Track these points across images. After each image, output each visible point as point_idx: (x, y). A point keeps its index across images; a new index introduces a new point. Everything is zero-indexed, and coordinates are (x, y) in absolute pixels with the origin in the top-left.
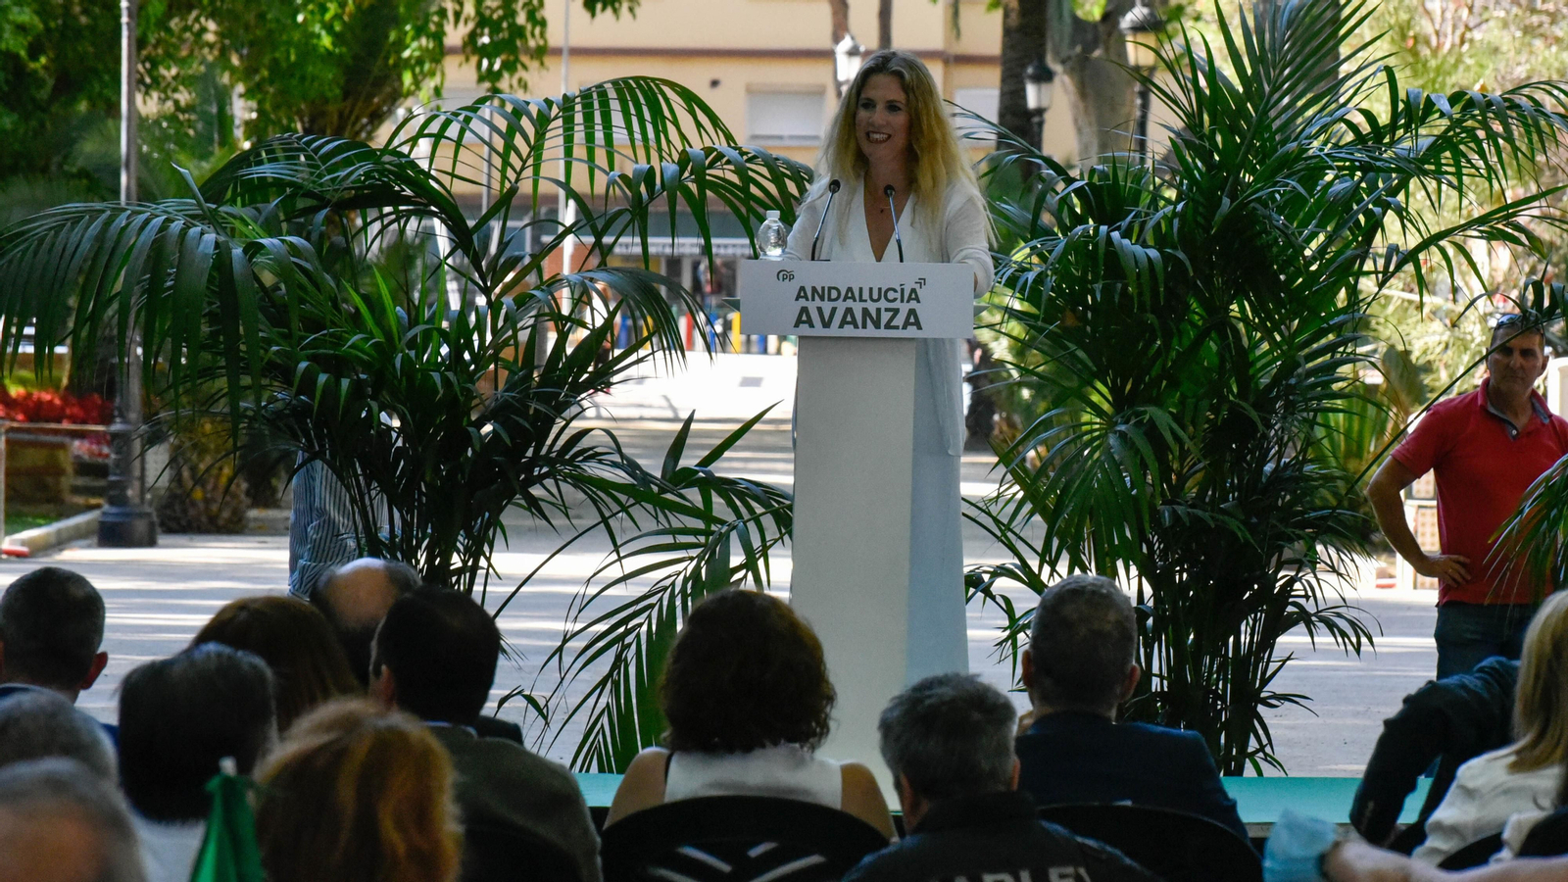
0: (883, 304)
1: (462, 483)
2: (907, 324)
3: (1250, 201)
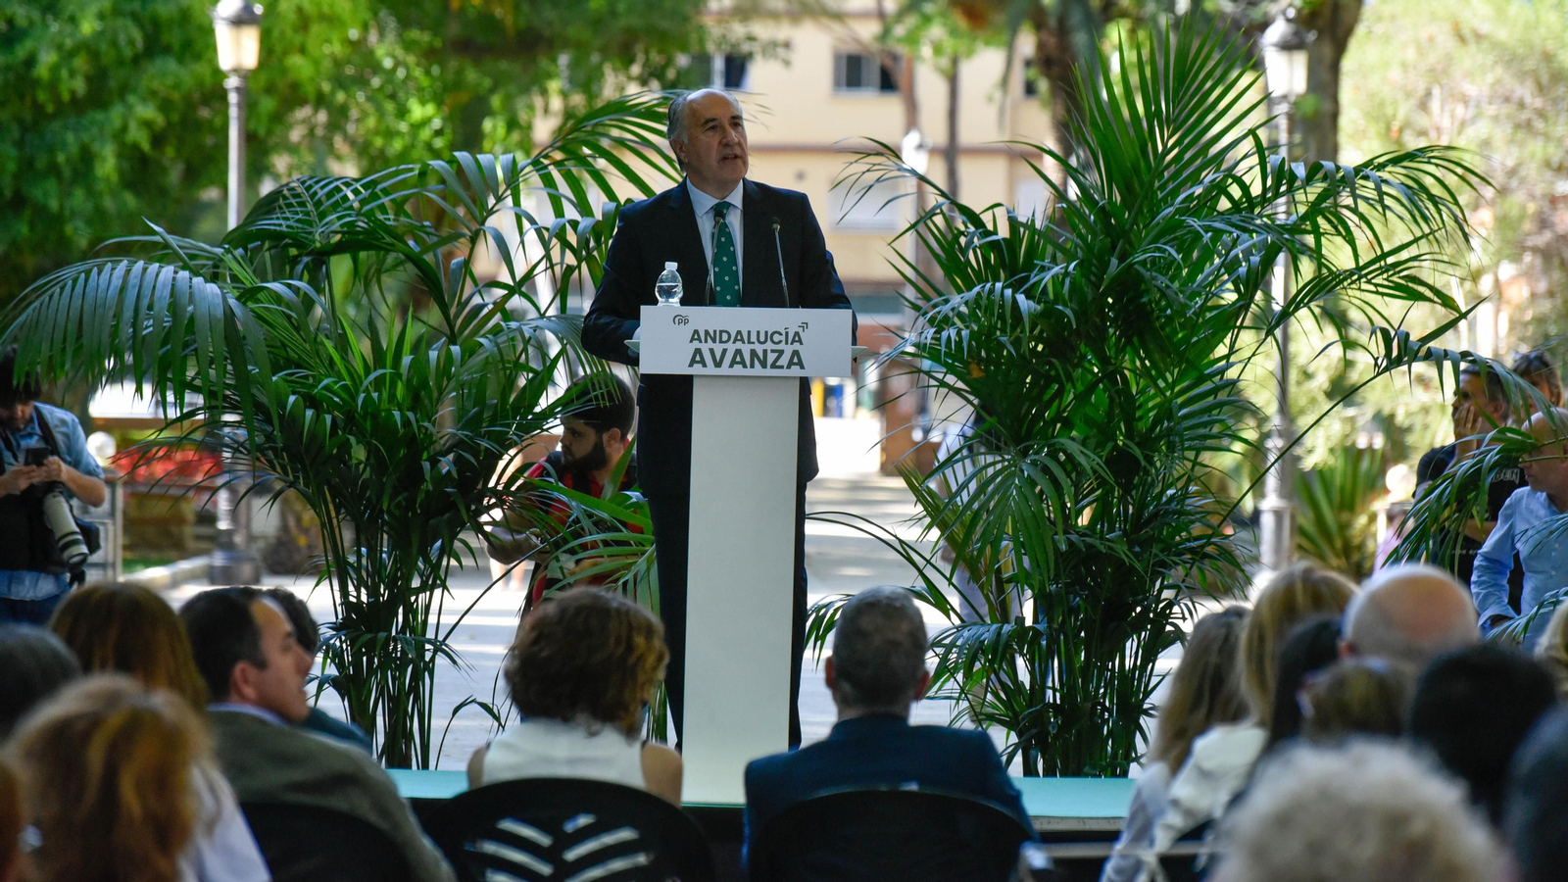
0: (769, 346)
1: (419, 511)
2: (791, 364)
3: (1135, 263)
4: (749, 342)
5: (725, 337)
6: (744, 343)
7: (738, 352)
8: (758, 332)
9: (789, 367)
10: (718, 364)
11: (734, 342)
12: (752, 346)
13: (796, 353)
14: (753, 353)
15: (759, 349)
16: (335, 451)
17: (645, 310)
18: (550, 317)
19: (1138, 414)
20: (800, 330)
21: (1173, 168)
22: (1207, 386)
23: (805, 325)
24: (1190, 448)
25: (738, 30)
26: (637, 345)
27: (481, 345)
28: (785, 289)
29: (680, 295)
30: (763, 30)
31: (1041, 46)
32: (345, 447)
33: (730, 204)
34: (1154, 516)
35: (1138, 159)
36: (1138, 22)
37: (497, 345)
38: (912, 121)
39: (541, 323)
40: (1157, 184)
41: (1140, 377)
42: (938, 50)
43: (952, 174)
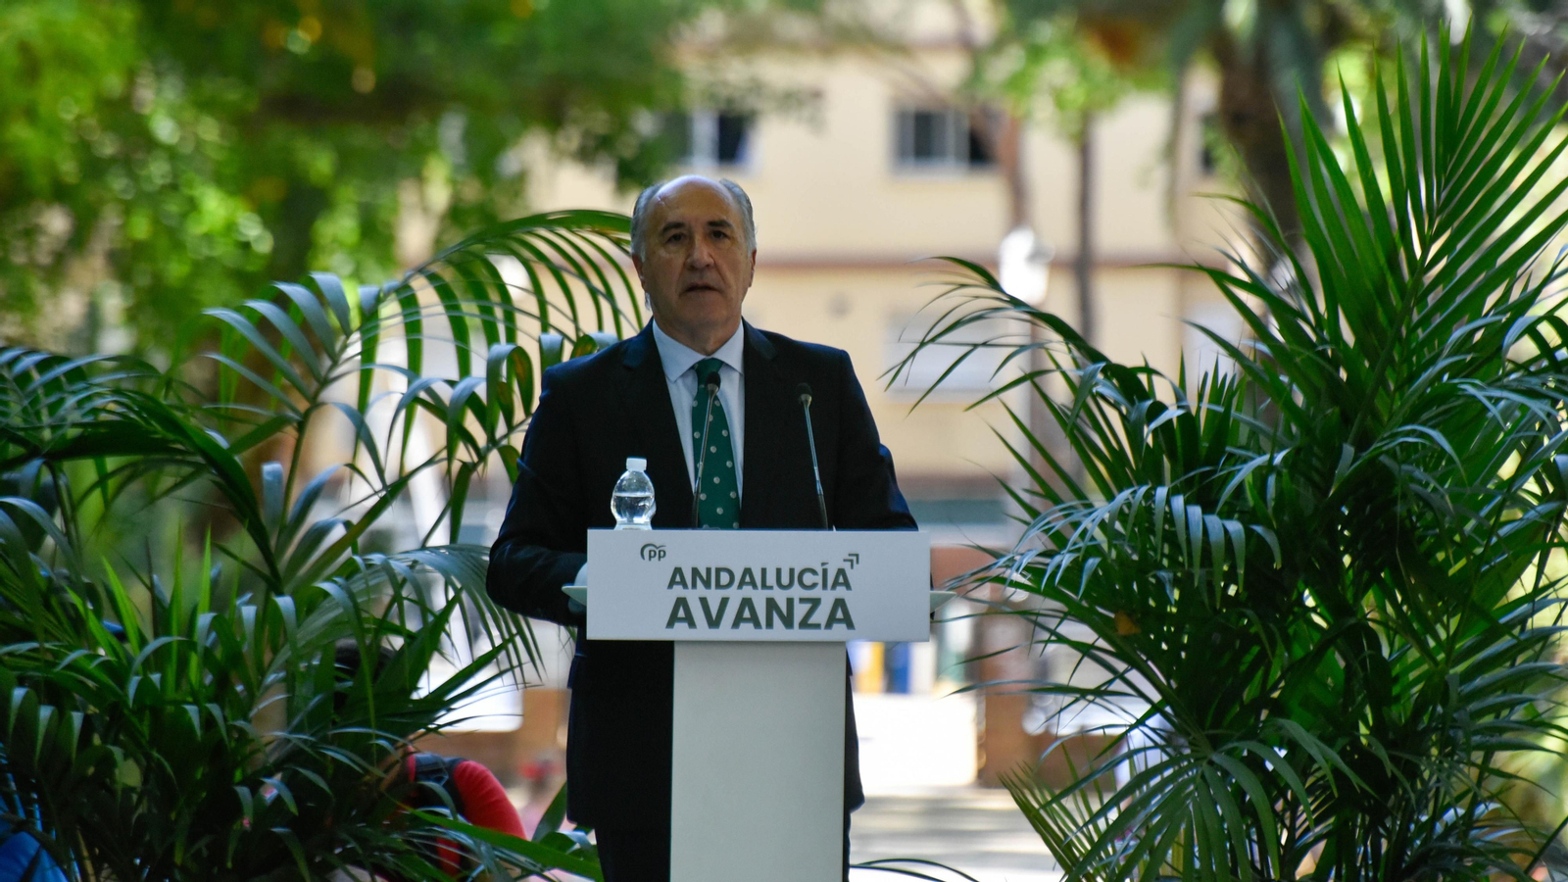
0: (797, 592)
1: (229, 865)
2: (832, 620)
3: (1382, 453)
4: (764, 586)
5: (725, 578)
6: (755, 586)
7: (747, 602)
8: (779, 571)
9: (829, 625)
10: (714, 623)
11: (740, 586)
12: (768, 593)
13: (840, 603)
14: (771, 604)
15: (780, 597)
16: (91, 770)
17: (593, 535)
18: (438, 548)
19: (1396, 690)
20: (846, 566)
21: (1439, 292)
22: (1505, 642)
23: (854, 559)
24: (1478, 747)
25: (736, 72)
26: (584, 592)
27: (326, 594)
28: (822, 499)
29: (652, 511)
30: (776, 71)
31: (1227, 93)
32: (107, 764)
33: (721, 363)
34: (1422, 858)
35: (1383, 276)
36: (1382, 50)
37: (352, 596)
38: (1019, 212)
39: (420, 556)
40: (1416, 317)
41: (1396, 633)
42: (1059, 99)
43: (1085, 304)
